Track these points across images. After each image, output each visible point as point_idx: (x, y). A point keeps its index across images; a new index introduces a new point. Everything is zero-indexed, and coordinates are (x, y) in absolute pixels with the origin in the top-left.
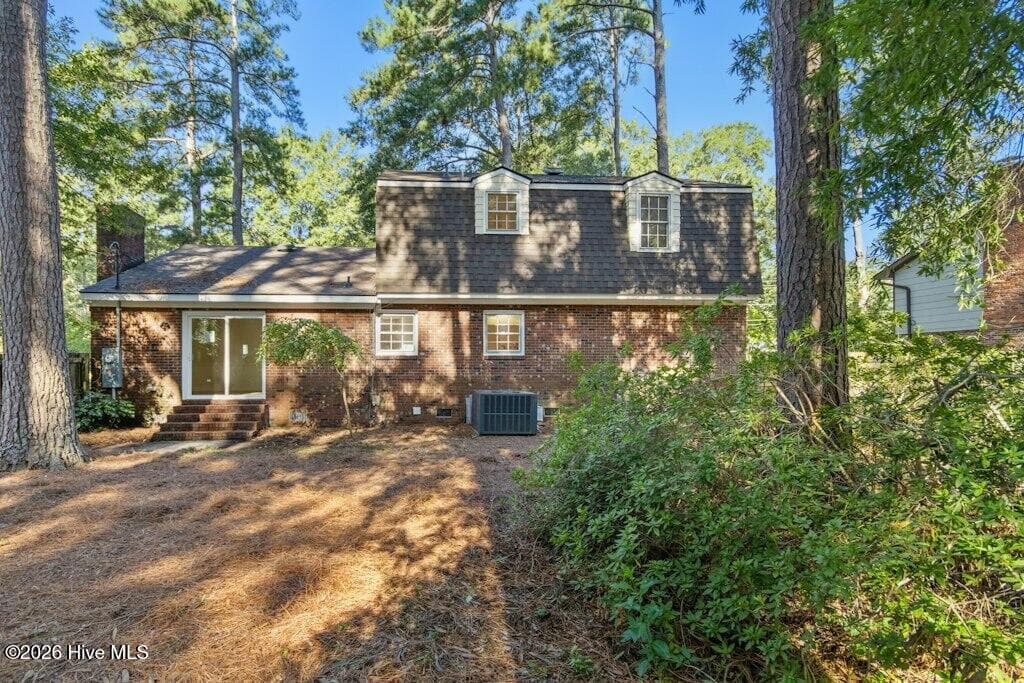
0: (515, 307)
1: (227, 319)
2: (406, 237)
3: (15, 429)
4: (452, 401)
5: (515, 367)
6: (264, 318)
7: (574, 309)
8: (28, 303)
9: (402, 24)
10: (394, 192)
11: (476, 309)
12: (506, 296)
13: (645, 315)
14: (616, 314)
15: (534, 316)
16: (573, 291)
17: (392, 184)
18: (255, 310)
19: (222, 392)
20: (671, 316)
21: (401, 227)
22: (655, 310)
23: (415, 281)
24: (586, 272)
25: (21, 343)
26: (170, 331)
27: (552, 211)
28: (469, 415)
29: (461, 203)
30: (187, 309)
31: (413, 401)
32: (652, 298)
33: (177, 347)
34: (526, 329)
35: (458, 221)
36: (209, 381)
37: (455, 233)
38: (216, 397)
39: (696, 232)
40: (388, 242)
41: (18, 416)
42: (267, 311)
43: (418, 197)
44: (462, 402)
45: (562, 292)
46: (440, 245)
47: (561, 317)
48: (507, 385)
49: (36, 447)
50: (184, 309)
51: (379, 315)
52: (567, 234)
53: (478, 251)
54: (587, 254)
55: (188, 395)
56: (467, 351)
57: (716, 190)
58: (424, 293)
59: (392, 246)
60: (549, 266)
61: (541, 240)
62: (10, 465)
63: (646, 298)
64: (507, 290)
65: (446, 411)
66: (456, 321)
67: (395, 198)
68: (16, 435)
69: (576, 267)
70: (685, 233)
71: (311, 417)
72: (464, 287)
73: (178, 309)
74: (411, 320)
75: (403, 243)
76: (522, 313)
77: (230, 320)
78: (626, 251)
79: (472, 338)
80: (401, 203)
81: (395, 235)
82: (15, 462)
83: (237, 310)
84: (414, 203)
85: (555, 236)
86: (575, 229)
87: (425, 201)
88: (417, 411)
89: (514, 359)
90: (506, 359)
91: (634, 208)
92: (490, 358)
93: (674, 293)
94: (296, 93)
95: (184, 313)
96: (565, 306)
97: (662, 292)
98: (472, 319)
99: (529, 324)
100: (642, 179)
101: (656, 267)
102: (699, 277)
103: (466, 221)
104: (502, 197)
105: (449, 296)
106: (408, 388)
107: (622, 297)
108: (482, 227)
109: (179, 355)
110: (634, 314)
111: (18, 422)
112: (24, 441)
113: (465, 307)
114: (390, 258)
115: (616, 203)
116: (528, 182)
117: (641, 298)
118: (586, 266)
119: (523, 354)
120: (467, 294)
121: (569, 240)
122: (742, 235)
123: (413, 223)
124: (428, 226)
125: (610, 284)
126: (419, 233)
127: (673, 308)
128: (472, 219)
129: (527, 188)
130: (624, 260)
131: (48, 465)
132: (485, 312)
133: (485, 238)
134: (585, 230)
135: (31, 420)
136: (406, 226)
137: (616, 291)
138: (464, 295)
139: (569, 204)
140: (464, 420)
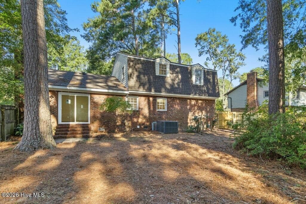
0: (165, 97)
1: (75, 95)
2: (136, 74)
3: (34, 134)
4: (148, 124)
5: (165, 114)
6: (89, 96)
7: (179, 98)
8: (39, 84)
9: (106, 6)
10: (132, 59)
11: (155, 97)
12: (163, 94)
13: (195, 101)
14: (188, 100)
15: (169, 100)
16: (180, 93)
17: (132, 57)
18: (86, 93)
19: (74, 121)
20: (200, 102)
21: (135, 70)
22: (197, 100)
23: (139, 87)
24: (183, 89)
25: (36, 100)
26: (53, 99)
27: (174, 71)
28: (153, 128)
29: (151, 66)
30: (61, 91)
31: (137, 124)
32: (197, 96)
33: (56, 105)
34: (167, 104)
35: (151, 71)
36: (68, 117)
37: (150, 74)
38: (71, 123)
39: (206, 81)
40: (131, 75)
41: (35, 129)
42: (91, 94)
43: (139, 62)
44: (151, 124)
45: (178, 94)
46: (146, 77)
47: (176, 101)
48: (162, 119)
49: (43, 141)
50: (59, 91)
51: (127, 97)
52: (178, 77)
53: (157, 80)
54: (183, 84)
55: (60, 122)
56: (152, 109)
57: (210, 70)
58: (142, 91)
59: (132, 76)
60: (174, 86)
61: (172, 79)
62: (35, 148)
63: (196, 96)
64: (164, 92)
65: (146, 127)
66: (149, 100)
67: (132, 61)
68: (35, 137)
69: (181, 87)
70: (204, 80)
71: (106, 129)
72: (153, 90)
73: (57, 91)
74: (136, 99)
75: (135, 75)
76: (166, 99)
77: (77, 96)
78: (192, 84)
79: (153, 105)
80: (134, 63)
81: (133, 72)
82: (37, 147)
83: (80, 93)
84: (138, 64)
85: (175, 78)
86: (180, 77)
87: (141, 63)
88: (138, 127)
89: (164, 112)
90: (163, 112)
91: (194, 72)
92: (158, 112)
93: (202, 96)
94: (66, 20)
95: (59, 93)
96: (177, 98)
97: (200, 95)
98: (153, 100)
99: (168, 102)
100: (196, 65)
101: (199, 89)
102: (207, 92)
103: (153, 71)
104: (163, 65)
105: (148, 93)
106: (135, 120)
107: (191, 96)
108: (158, 73)
109: (57, 107)
110: (192, 101)
111: (36, 131)
112: (39, 139)
113: (151, 96)
114: (131, 79)
115: (189, 70)
116: (170, 62)
117: (195, 96)
118: (183, 87)
119: (166, 110)
120: (154, 92)
121: (179, 79)
122: (215, 82)
123: (138, 70)
124: (142, 71)
125: (189, 93)
126: (140, 73)
127: (201, 100)
128: (155, 71)
129: (169, 64)
130: (192, 86)
131: (49, 148)
132: (157, 98)
133: (158, 77)
134: (183, 77)
135: (41, 130)
136: (136, 70)
137: (190, 94)
138: (153, 93)
139: (178, 69)
140: (151, 129)
